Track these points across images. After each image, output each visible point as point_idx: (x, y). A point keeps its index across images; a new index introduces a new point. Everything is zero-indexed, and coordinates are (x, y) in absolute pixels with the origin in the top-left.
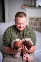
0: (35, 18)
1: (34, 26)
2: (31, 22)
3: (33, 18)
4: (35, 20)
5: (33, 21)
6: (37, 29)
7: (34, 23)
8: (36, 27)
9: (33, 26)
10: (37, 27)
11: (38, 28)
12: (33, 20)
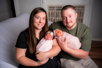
0: (57, 7)
2: (52, 13)
3: (54, 7)
4: (57, 10)
5: (53, 11)
8: (58, 18)
10: (60, 18)
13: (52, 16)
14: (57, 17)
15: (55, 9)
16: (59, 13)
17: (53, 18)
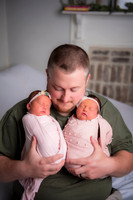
0: (115, 52)
1: (109, 83)
3: (106, 53)
4: (115, 60)
5: (104, 64)
6: (122, 94)
7: (110, 71)
8: (116, 84)
9: (106, 81)
10: (122, 84)
11: (125, 89)
12: (105, 59)
13: (99, 77)
14: (113, 80)
15: (110, 56)
16: (120, 69)
17: (102, 84)
